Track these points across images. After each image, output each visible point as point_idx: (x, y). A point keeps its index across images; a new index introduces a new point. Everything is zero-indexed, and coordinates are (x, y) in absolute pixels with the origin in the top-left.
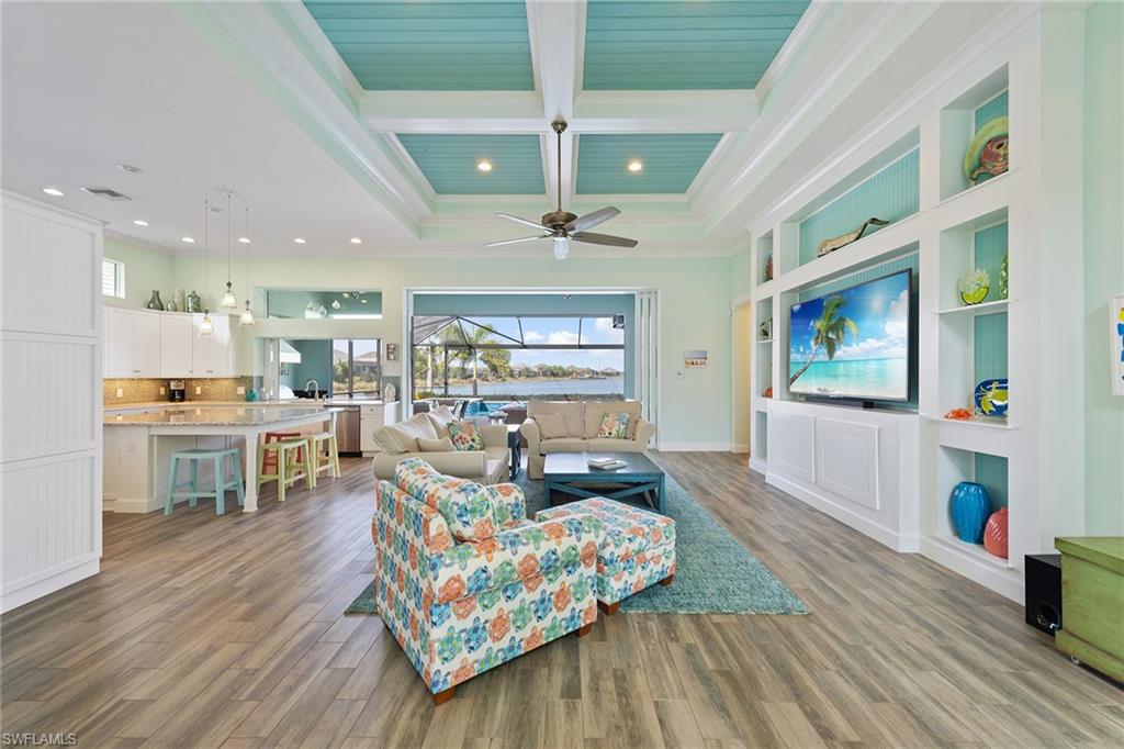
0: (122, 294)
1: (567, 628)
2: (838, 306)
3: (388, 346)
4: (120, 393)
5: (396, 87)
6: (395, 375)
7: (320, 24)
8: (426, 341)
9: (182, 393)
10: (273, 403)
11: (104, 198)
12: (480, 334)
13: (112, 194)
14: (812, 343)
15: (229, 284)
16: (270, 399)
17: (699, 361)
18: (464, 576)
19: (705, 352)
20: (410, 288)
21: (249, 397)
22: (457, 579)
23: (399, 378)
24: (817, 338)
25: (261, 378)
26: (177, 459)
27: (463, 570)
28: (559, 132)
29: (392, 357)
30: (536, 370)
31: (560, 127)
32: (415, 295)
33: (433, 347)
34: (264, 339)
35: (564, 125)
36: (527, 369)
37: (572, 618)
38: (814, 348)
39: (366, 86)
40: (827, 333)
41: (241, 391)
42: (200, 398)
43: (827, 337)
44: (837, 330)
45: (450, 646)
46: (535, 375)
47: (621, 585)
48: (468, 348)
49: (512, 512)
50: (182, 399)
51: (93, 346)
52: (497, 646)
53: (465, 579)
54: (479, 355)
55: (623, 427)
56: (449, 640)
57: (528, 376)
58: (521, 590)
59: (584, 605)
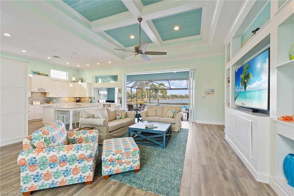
0: (67, 79)
1: (78, 181)
2: (247, 68)
3: (119, 89)
4: (67, 100)
5: (97, 19)
6: (121, 97)
7: (70, 6)
8: (145, 88)
9: (79, 100)
10: (96, 103)
11: (56, 58)
12: (159, 86)
13: (58, 57)
14: (240, 84)
15: (74, 75)
16: (95, 102)
17: (211, 93)
18: (27, 159)
19: (214, 89)
20: (125, 74)
21: (91, 102)
22: (24, 159)
23: (121, 98)
24: (242, 82)
25: (94, 97)
26: (58, 116)
27: (26, 157)
28: (140, 21)
29: (120, 92)
30: (184, 96)
31: (140, 20)
32: (127, 76)
33: (147, 89)
34: (95, 88)
35: (141, 19)
36: (182, 96)
37: (81, 178)
38: (241, 86)
39: (91, 20)
40: (244, 80)
41: (90, 100)
42: (83, 102)
43: (244, 81)
44: (247, 78)
45: (27, 179)
46: (184, 97)
47: (108, 170)
48: (156, 90)
49: (91, 139)
50: (79, 102)
51: (26, 90)
52: (46, 182)
53: (27, 160)
54: (159, 92)
55: (172, 114)
56: (26, 177)
57: (182, 98)
58: (57, 166)
59: (87, 174)
